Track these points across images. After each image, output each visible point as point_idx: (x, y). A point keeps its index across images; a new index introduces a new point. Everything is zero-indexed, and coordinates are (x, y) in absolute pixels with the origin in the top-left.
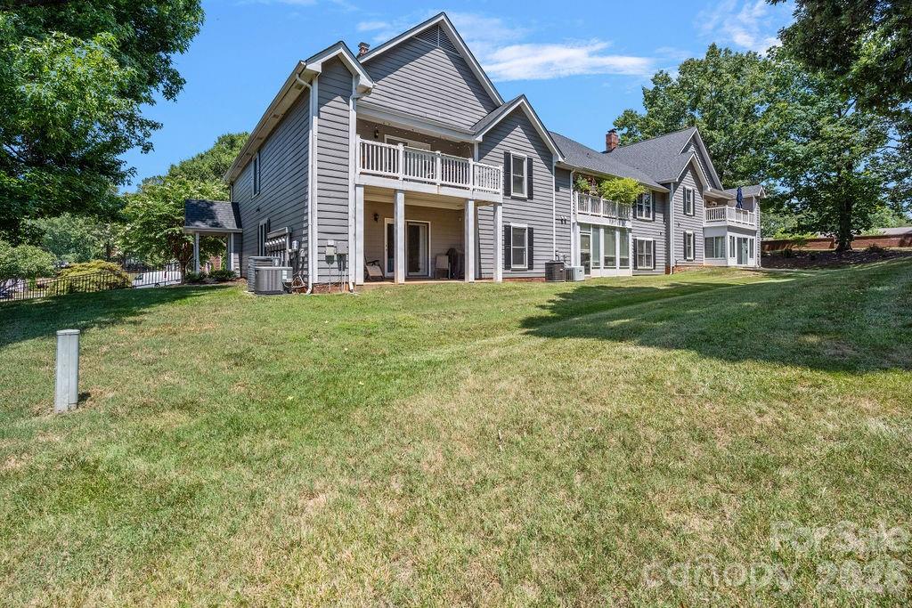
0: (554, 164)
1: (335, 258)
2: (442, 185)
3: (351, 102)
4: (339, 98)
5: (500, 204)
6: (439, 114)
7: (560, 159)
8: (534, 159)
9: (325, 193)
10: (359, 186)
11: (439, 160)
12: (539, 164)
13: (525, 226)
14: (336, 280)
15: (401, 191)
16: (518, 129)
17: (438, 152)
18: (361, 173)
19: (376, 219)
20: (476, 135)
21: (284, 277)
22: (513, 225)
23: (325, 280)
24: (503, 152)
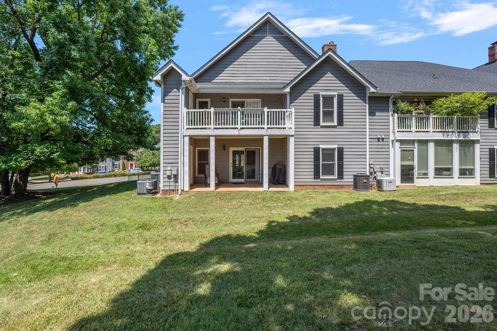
0: (368, 95)
1: (172, 177)
2: (241, 128)
3: (181, 90)
4: (175, 90)
5: (293, 136)
6: (268, 78)
7: (372, 90)
8: (344, 95)
9: (168, 142)
10: (186, 136)
11: (239, 113)
12: (350, 98)
13: (336, 146)
14: (172, 188)
15: (212, 136)
16: (329, 75)
17: (239, 108)
18: (187, 129)
19: (224, 149)
20: (284, 88)
21: (147, 186)
22: (321, 146)
23: (167, 188)
24: (313, 95)
